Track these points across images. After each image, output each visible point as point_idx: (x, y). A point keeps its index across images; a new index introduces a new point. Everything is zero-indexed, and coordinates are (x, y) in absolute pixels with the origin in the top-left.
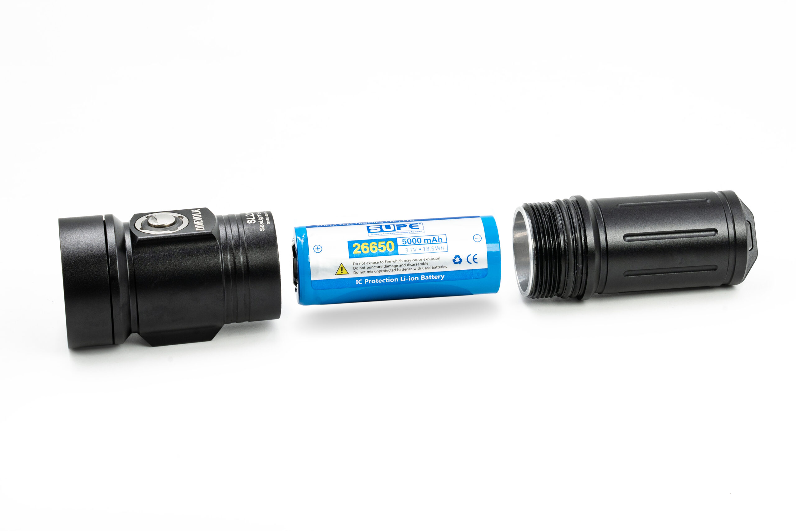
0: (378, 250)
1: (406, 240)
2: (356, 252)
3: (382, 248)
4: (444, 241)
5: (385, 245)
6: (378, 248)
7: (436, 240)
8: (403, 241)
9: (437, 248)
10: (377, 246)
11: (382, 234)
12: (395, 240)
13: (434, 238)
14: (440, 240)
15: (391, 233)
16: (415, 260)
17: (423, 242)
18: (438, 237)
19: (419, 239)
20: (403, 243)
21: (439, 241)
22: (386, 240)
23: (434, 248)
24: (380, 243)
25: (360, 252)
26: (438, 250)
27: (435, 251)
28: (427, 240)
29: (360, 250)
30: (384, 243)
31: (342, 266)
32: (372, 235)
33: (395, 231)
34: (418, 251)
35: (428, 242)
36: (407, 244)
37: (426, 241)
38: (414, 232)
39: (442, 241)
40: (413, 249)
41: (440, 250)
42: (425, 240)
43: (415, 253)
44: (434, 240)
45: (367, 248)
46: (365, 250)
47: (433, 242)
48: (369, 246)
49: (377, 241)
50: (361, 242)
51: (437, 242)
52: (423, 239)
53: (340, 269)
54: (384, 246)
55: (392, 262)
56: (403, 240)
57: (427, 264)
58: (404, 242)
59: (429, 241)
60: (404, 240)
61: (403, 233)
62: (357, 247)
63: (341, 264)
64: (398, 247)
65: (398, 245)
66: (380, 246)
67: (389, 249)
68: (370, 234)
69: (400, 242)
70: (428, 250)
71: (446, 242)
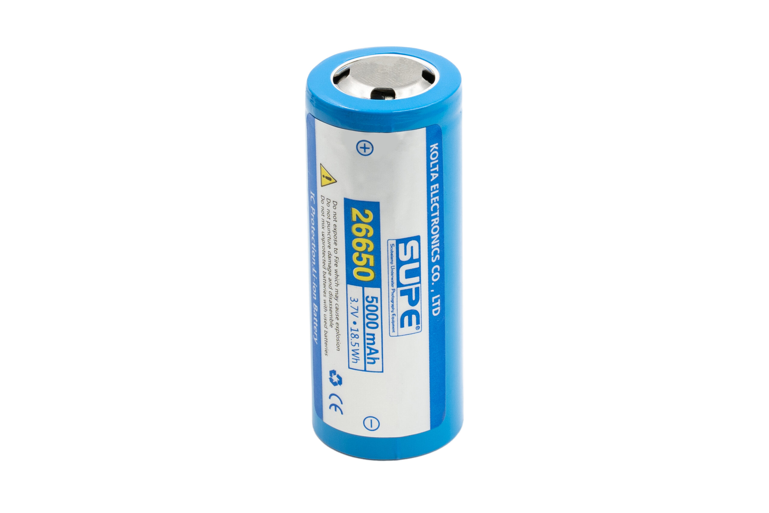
0: (357, 251)
1: (374, 303)
2: (355, 212)
3: (360, 259)
4: (369, 367)
5: (367, 265)
6: (360, 253)
7: (371, 353)
8: (373, 298)
9: (357, 351)
10: (366, 252)
11: (392, 263)
12: (376, 283)
13: (377, 351)
14: (372, 361)
15: (392, 279)
16: (337, 309)
17: (368, 330)
18: (379, 359)
19: (375, 325)
20: (368, 297)
21: (368, 358)
22: (377, 269)
23: (356, 347)
24: (371, 258)
25: (354, 219)
26: (351, 353)
27: (351, 348)
28: (373, 339)
29: (359, 221)
30: (372, 263)
31: (333, 181)
32: (389, 247)
33: (398, 286)
34: (352, 318)
35: (368, 339)
36: (366, 304)
37: (371, 337)
38: (393, 318)
39: (368, 363)
40: (357, 311)
41: (351, 357)
42: (373, 335)
43: (349, 313)
44: (373, 351)
45: (363, 233)
46: (359, 230)
47: (368, 347)
48: (365, 237)
49: (377, 253)
50: (376, 224)
51: (368, 354)
52: (377, 332)
53: (329, 176)
54: (364, 262)
55: (336, 268)
56: (377, 298)
57: (331, 326)
58: (370, 299)
59: (371, 342)
60: (375, 300)
61: (391, 299)
62: (366, 216)
63: (336, 182)
64: (361, 288)
65: (365, 288)
66: (364, 256)
67: (359, 271)
68: (394, 242)
69: (371, 292)
70: (353, 336)
71: (367, 370)
